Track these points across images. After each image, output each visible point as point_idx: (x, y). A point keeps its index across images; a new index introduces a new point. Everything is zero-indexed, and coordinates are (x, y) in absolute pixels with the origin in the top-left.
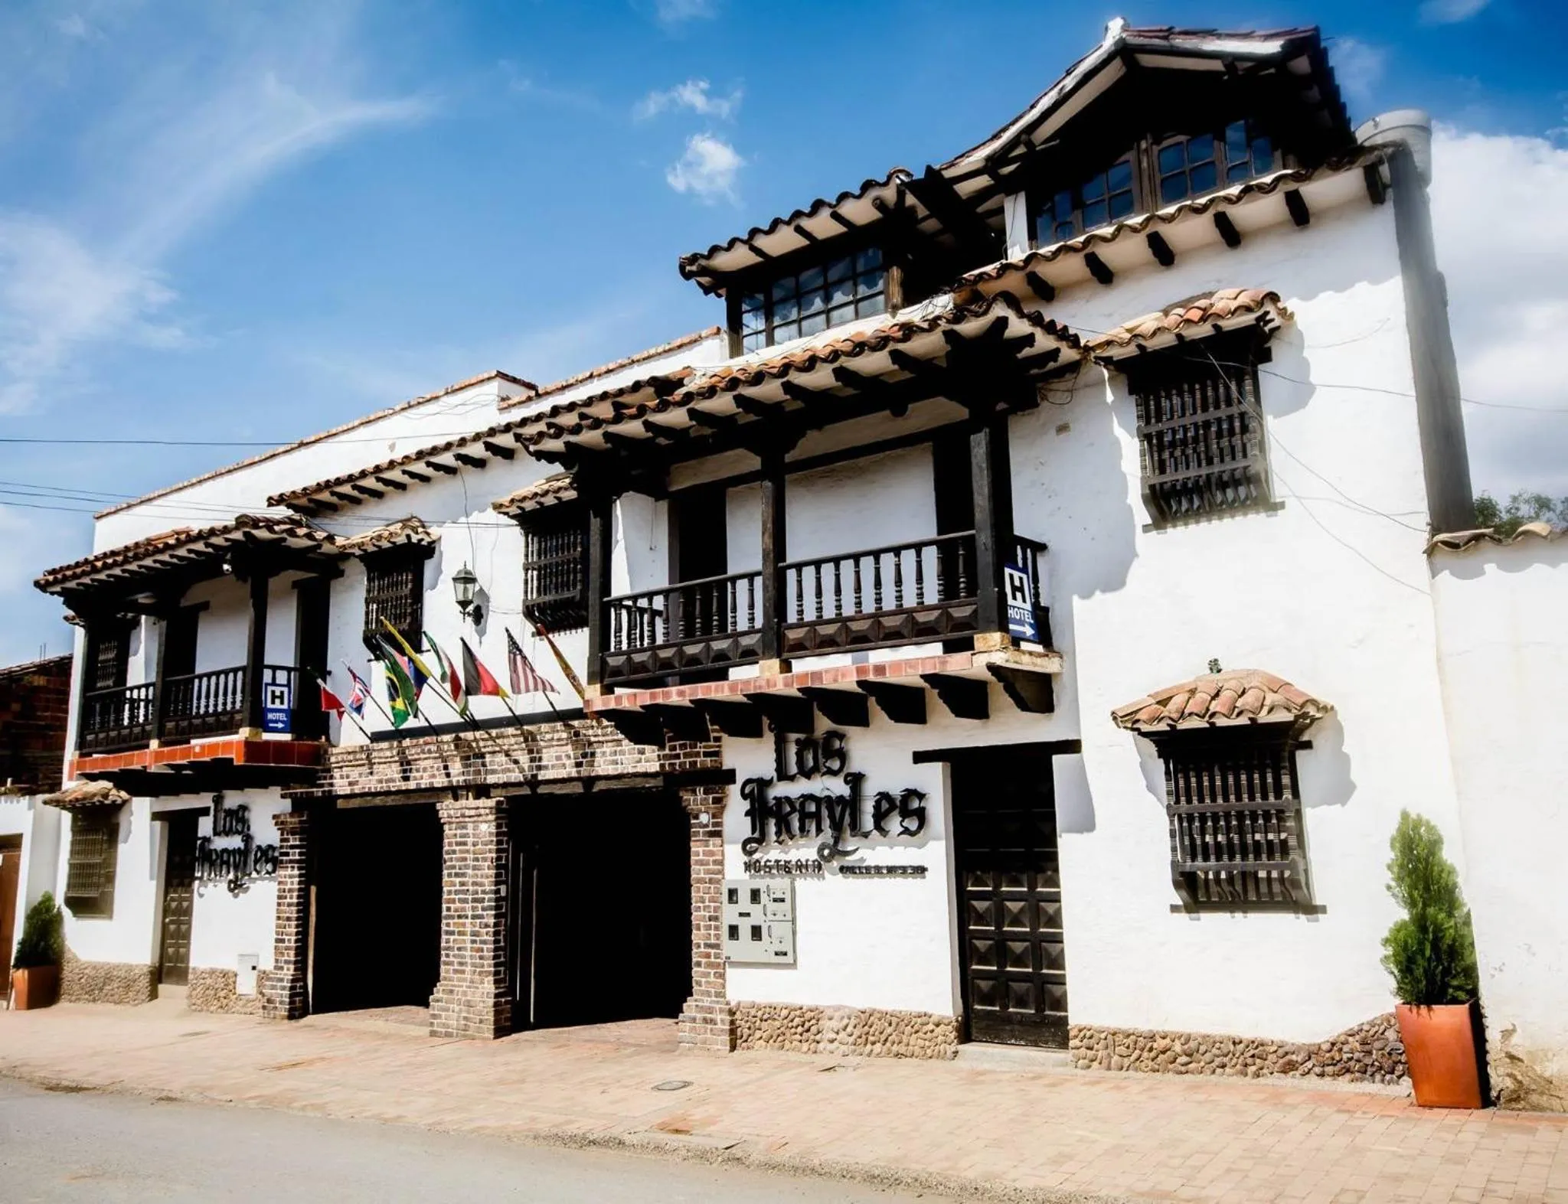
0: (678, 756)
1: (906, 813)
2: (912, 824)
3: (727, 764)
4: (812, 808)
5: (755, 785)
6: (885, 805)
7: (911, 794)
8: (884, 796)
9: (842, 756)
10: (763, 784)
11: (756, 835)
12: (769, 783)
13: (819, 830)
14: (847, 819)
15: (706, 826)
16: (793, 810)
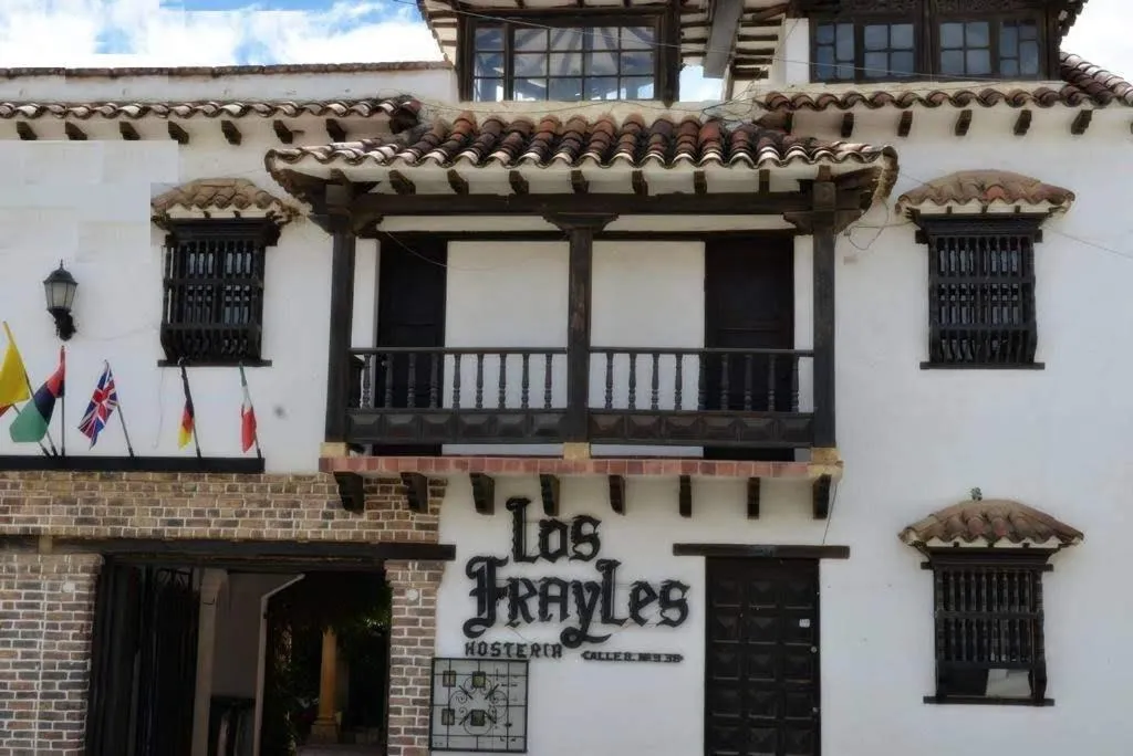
0: (381, 526)
1: (666, 603)
2: (674, 614)
3: (445, 537)
4: (554, 591)
5: (485, 564)
6: (643, 595)
7: (671, 585)
8: (641, 586)
9: (594, 540)
10: (494, 563)
11: (485, 615)
12: (503, 563)
13: (564, 615)
14: (599, 606)
15: (416, 602)
16: (532, 592)
